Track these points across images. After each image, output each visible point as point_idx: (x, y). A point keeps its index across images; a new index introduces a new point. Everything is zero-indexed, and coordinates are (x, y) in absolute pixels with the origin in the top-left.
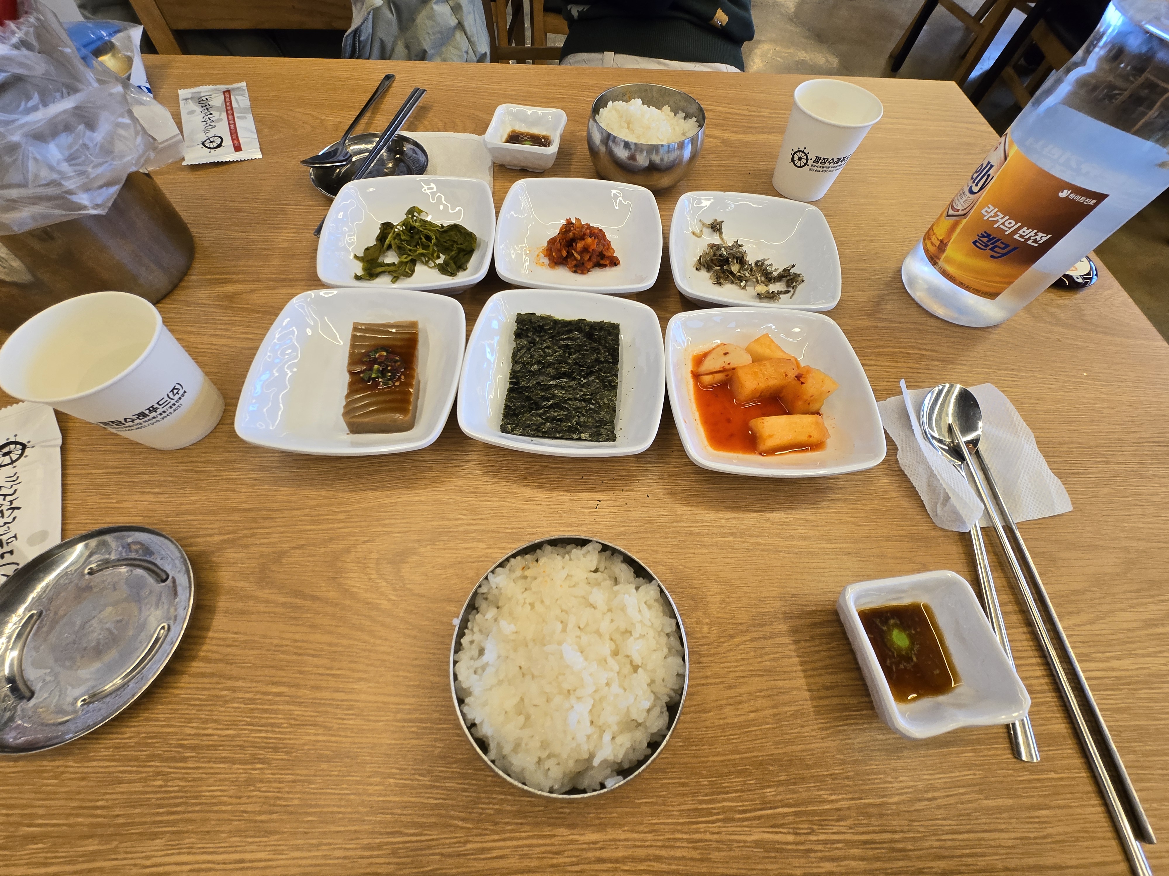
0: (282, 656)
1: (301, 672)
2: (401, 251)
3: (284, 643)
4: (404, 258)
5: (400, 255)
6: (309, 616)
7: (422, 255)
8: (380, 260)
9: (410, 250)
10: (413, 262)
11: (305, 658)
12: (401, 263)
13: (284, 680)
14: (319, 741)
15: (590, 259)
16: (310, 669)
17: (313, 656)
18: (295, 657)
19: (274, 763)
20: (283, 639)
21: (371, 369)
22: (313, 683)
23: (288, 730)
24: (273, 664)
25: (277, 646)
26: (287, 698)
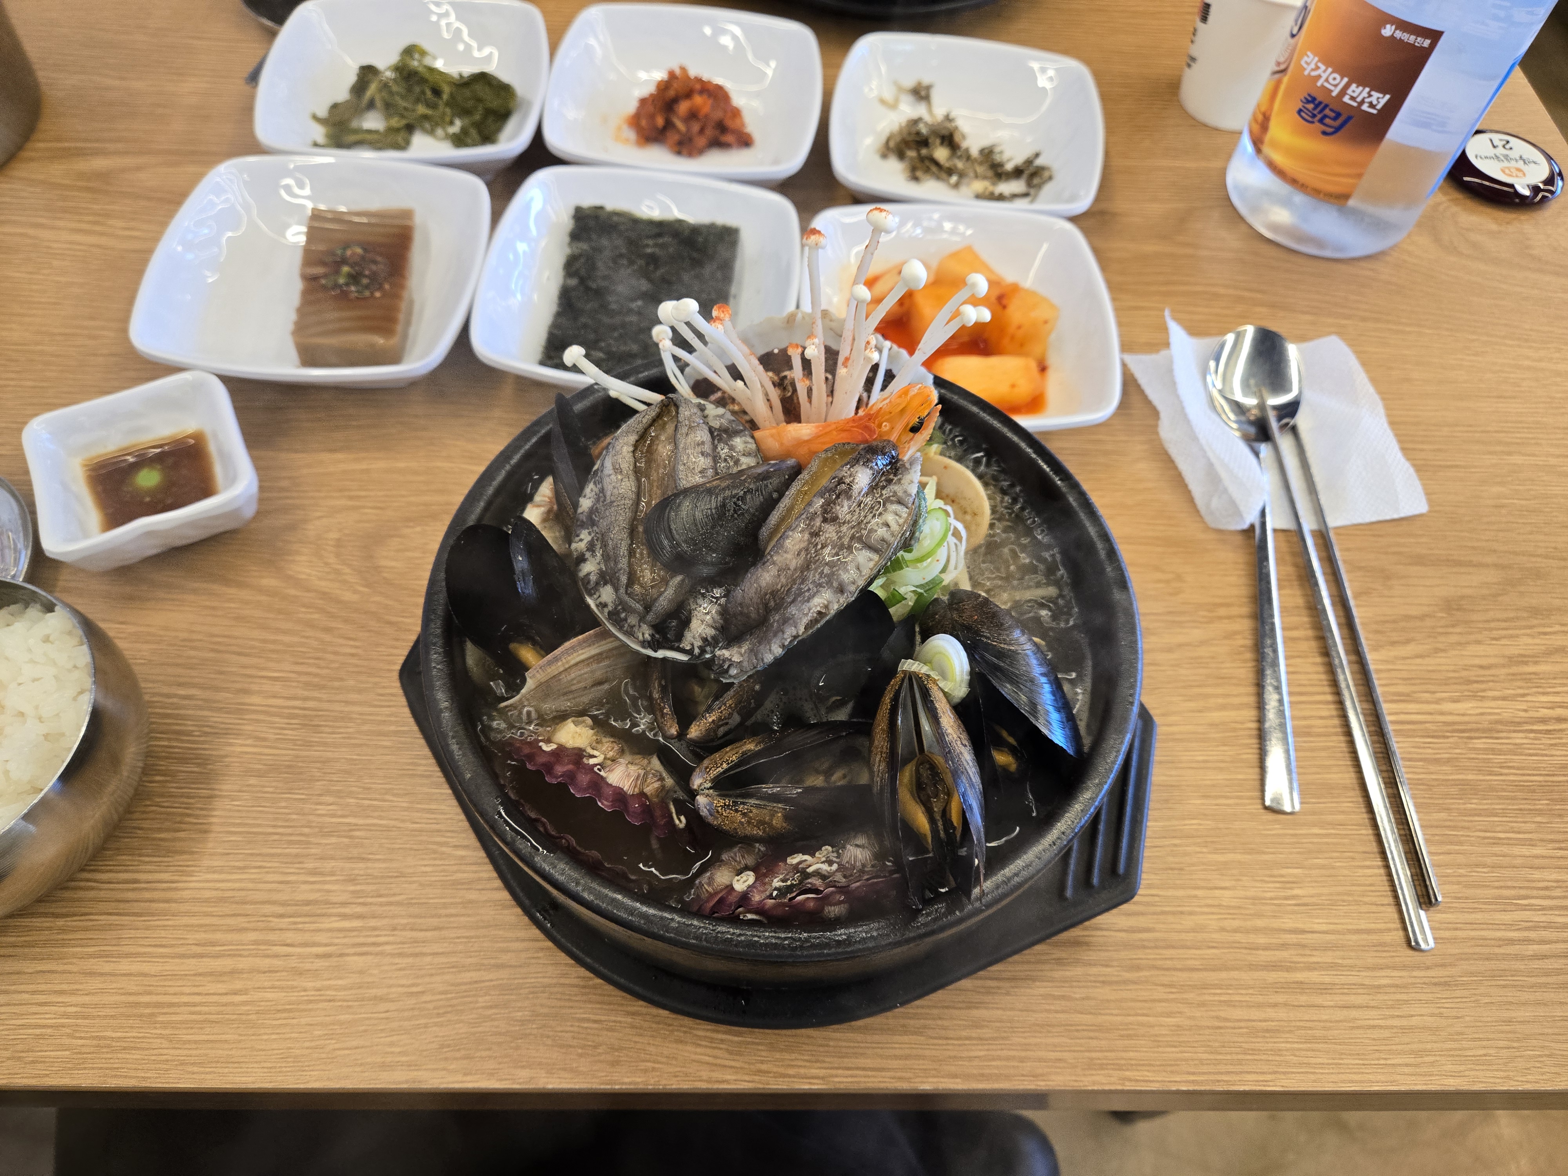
0: (192, 653)
1: (221, 673)
2: (389, 108)
3: (195, 636)
4: (395, 122)
5: (388, 116)
6: (232, 605)
7: (425, 117)
8: (354, 124)
9: (405, 109)
10: (410, 129)
11: (227, 656)
12: (391, 130)
13: (196, 680)
14: (247, 753)
15: (702, 131)
16: (234, 669)
17: (240, 654)
18: (211, 655)
19: (181, 776)
20: (193, 632)
21: (337, 272)
22: (238, 686)
23: (202, 739)
24: (179, 661)
25: (184, 640)
26: (199, 703)
